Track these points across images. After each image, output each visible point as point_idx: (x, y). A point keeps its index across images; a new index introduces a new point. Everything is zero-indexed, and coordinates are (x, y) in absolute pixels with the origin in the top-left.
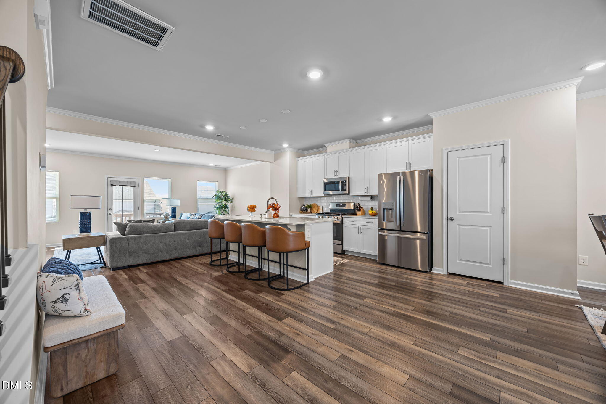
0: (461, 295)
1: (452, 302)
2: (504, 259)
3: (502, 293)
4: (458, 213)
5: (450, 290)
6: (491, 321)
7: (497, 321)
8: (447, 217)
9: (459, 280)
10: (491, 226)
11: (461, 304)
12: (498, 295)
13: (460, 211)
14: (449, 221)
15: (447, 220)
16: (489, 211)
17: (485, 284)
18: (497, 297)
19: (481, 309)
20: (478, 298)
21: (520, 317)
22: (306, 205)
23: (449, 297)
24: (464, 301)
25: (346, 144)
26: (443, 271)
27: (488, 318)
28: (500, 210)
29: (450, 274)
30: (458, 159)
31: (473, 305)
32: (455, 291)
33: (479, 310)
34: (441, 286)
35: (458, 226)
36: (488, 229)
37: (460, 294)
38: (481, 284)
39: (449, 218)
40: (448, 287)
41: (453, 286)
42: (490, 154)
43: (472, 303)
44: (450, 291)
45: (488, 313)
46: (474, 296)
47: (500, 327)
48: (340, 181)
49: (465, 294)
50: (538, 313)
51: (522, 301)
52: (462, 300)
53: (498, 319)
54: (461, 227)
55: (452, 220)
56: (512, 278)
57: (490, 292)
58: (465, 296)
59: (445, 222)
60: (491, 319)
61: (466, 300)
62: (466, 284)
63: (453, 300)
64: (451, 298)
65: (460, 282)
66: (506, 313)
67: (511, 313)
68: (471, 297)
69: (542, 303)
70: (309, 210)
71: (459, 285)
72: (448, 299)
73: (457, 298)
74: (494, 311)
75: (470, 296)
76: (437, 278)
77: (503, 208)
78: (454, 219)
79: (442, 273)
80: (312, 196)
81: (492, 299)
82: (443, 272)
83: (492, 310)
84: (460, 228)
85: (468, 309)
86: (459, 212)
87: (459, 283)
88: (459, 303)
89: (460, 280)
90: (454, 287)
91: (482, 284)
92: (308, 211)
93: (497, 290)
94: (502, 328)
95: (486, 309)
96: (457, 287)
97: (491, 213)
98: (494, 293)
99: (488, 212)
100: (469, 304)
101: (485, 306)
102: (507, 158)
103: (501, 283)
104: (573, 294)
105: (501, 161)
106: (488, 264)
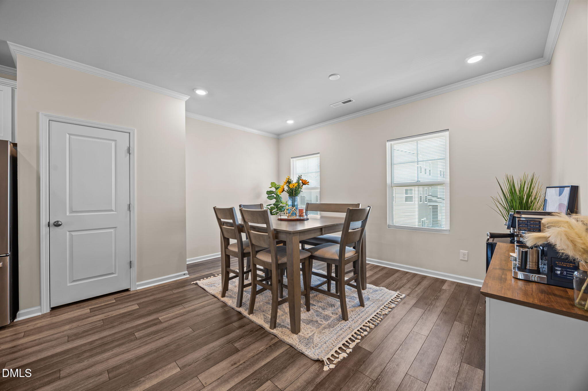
0: (97, 332)
1: (95, 351)
2: (131, 262)
3: (139, 302)
4: (68, 214)
5: (75, 335)
6: (160, 343)
7: (164, 339)
8: (49, 223)
9: (75, 312)
10: (116, 228)
11: (109, 347)
12: (137, 307)
13: (72, 212)
14: (53, 228)
15: (49, 226)
16: (113, 209)
17: (111, 300)
18: (137, 309)
19: (137, 335)
20: (122, 323)
21: (174, 318)
23: (84, 348)
24: (109, 339)
26: (40, 310)
27: (154, 341)
28: (126, 207)
29: (53, 309)
30: (68, 136)
31: (124, 337)
32: (84, 332)
33: (136, 339)
34: (56, 336)
35: (68, 233)
36: (112, 230)
37: (95, 331)
38: (108, 302)
39: (52, 222)
40: (69, 332)
41: (75, 325)
42: (115, 141)
43: (121, 334)
44: (77, 336)
45: (148, 335)
46: (115, 324)
47: (173, 344)
49: (101, 329)
50: (181, 305)
51: (159, 300)
52: (105, 340)
53: (163, 336)
54: (73, 233)
55: (57, 225)
57: (125, 307)
58: (105, 330)
59: (44, 230)
60: (158, 341)
61: (110, 335)
62: (91, 312)
63: (95, 348)
64: (88, 347)
65: (79, 313)
66: (160, 322)
67: (166, 320)
68: (113, 327)
69: (174, 294)
71: (83, 319)
72: (85, 352)
73: (97, 340)
74: (150, 328)
75: (109, 326)
76: (36, 326)
77: (130, 205)
78: (62, 224)
79: (40, 314)
81: (136, 315)
82: (41, 312)
83: (148, 329)
84: (71, 237)
85: (124, 346)
86: (70, 213)
87: (80, 315)
88: (106, 347)
89: (78, 311)
90: (78, 326)
91: (110, 302)
93: (131, 301)
94: (175, 343)
95: (141, 332)
96: (83, 324)
97: (116, 211)
98: (133, 305)
99: (112, 211)
100: (118, 340)
101: (138, 328)
102: (134, 148)
103: (127, 290)
104: (184, 274)
105: (126, 151)
106: (112, 274)
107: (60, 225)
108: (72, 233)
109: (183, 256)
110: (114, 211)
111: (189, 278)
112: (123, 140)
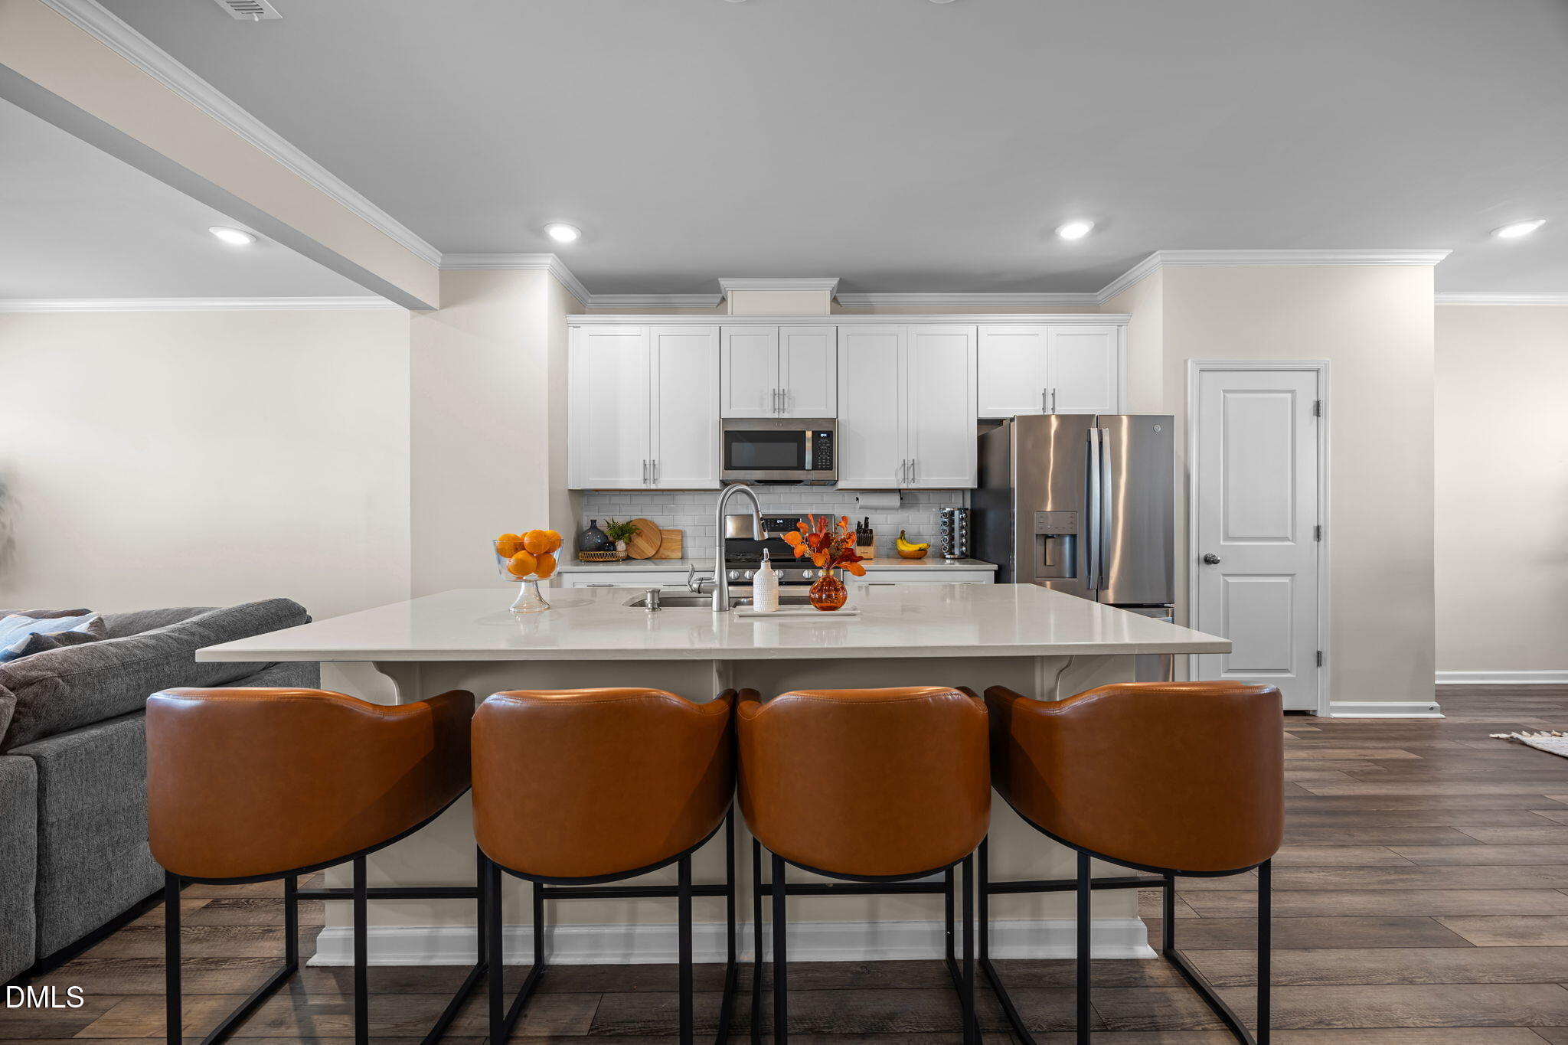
2: (1318, 652)
4: (1224, 542)
8: (1199, 556)
10: (1294, 575)
13: (1227, 538)
14: (1205, 568)
15: (1200, 561)
16: (1290, 538)
22: (601, 524)
25: (818, 295)
28: (1312, 533)
30: (1221, 394)
35: (1222, 577)
36: (1287, 580)
39: (1202, 556)
42: (1292, 392)
48: (809, 434)
54: (1230, 580)
55: (1209, 560)
56: (1335, 696)
59: (1194, 569)
70: (621, 546)
77: (1318, 527)
78: (1215, 559)
80: (653, 487)
84: (1226, 583)
86: (1225, 540)
92: (615, 549)
97: (1292, 541)
99: (1286, 539)
102: (1325, 404)
104: (1432, 709)
105: (1312, 411)
106: (1286, 671)
107: (1216, 562)
108: (1227, 578)
109: (1425, 663)
110: (1289, 540)
111: (1442, 721)
112: (1305, 389)
